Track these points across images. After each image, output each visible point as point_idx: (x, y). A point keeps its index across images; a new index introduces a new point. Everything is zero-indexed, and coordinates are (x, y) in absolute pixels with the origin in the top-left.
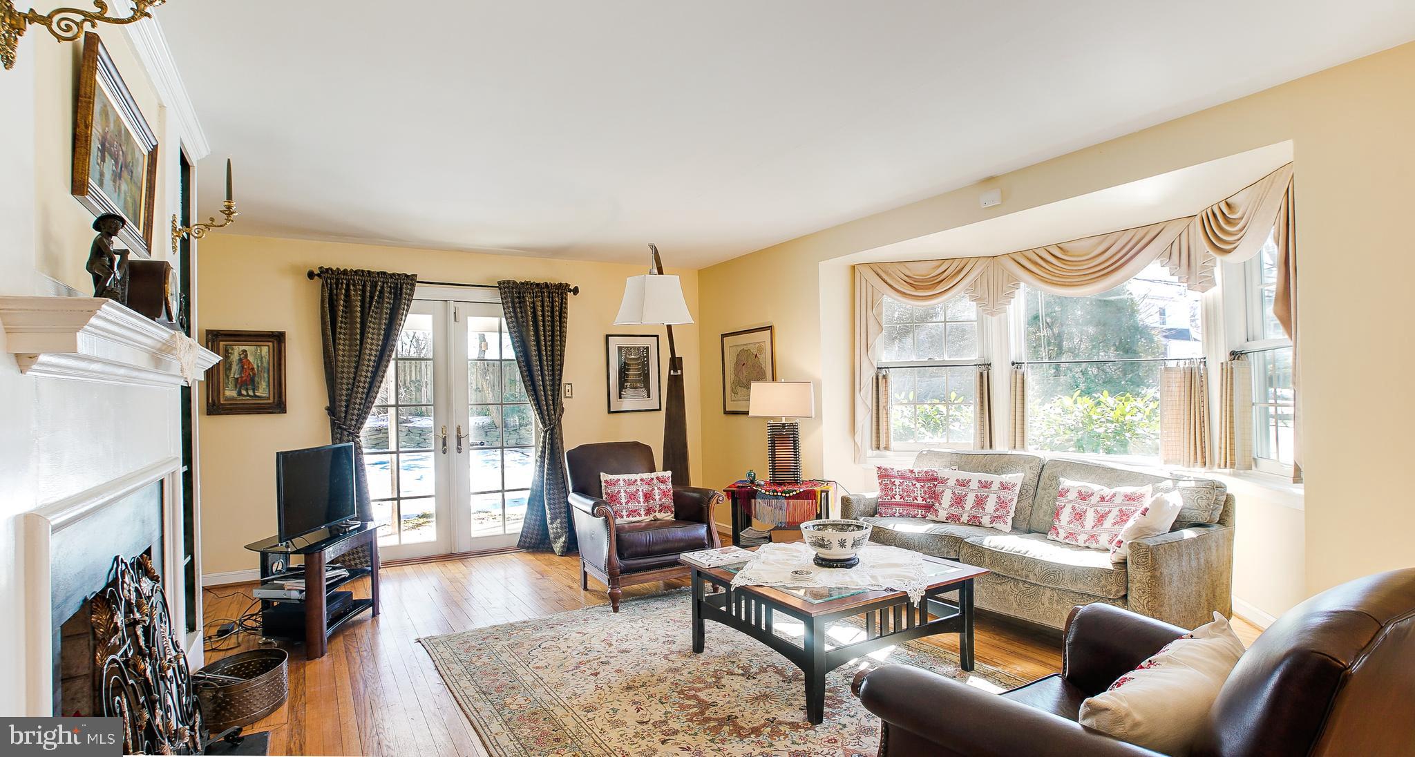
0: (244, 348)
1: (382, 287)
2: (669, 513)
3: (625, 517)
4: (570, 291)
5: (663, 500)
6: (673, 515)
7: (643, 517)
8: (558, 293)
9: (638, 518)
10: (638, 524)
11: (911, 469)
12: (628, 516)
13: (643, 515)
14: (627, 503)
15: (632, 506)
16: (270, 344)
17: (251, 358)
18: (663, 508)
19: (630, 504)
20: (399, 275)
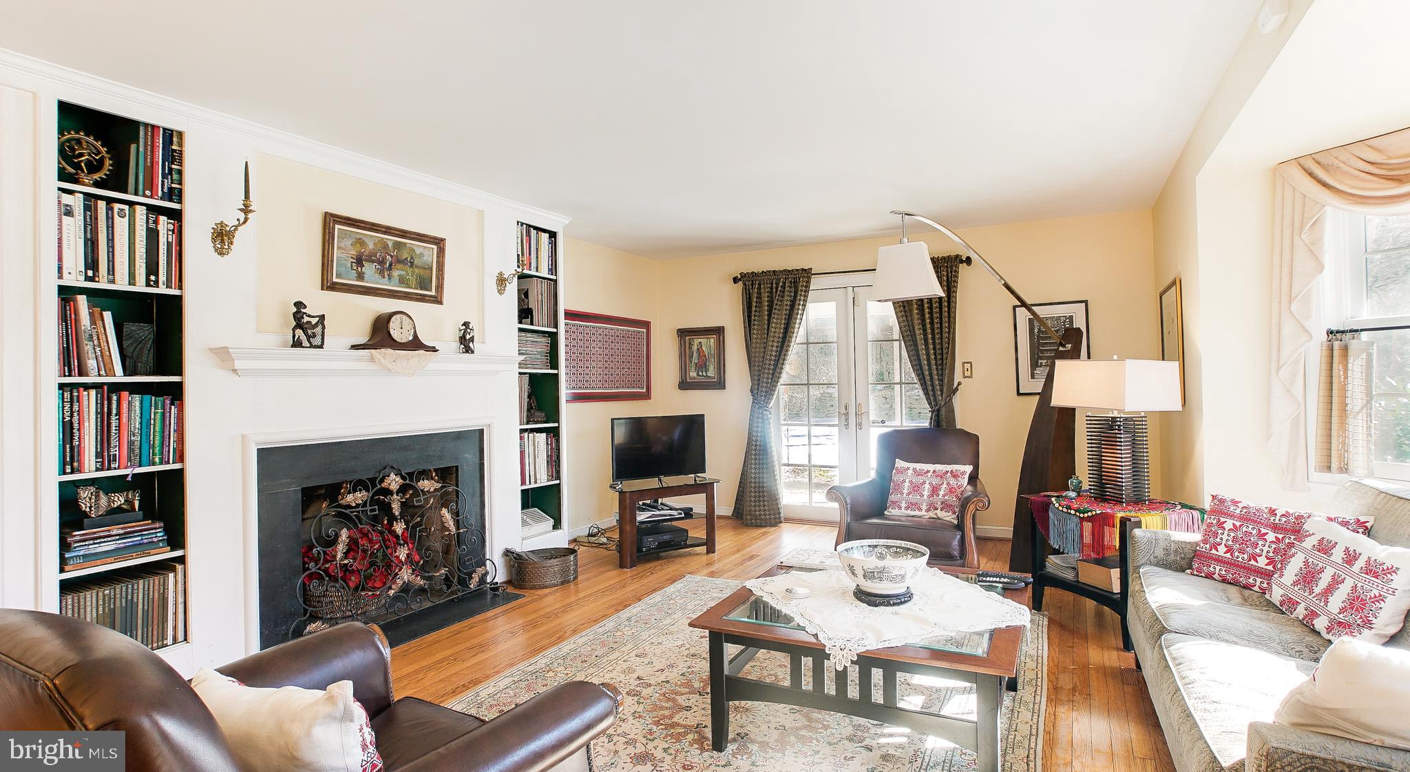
0: (700, 340)
1: (784, 283)
2: (950, 513)
3: (903, 508)
4: (962, 262)
5: (946, 498)
6: (954, 516)
7: (923, 513)
8: (947, 267)
9: (917, 513)
10: (918, 519)
11: (1274, 507)
12: (907, 508)
13: (924, 511)
14: (908, 494)
15: (915, 498)
16: (715, 336)
17: (704, 348)
18: (946, 506)
19: (910, 496)
20: (797, 270)
